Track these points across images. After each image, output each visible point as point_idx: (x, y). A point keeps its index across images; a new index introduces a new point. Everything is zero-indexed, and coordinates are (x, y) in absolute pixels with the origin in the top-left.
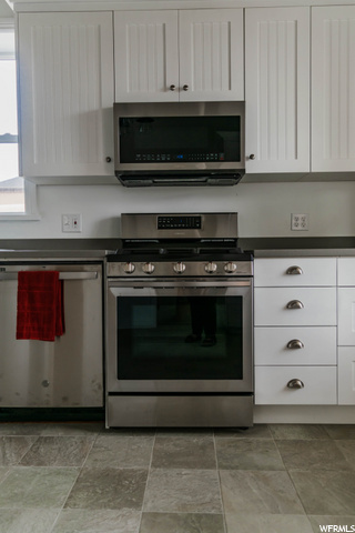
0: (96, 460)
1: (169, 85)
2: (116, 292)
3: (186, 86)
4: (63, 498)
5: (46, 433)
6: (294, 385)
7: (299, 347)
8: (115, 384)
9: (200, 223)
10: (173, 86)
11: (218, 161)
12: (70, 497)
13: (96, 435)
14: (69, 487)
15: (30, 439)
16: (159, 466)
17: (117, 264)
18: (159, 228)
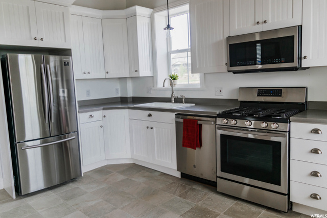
0: (204, 203)
1: (256, 21)
2: (219, 132)
3: (265, 21)
4: (183, 212)
5: (195, 187)
6: (314, 197)
7: (318, 176)
8: (219, 173)
9: (281, 93)
10: (258, 22)
11: (281, 63)
12: (185, 213)
13: (213, 193)
14: (187, 210)
15: (188, 187)
16: (226, 215)
17: (221, 119)
18: (258, 96)
